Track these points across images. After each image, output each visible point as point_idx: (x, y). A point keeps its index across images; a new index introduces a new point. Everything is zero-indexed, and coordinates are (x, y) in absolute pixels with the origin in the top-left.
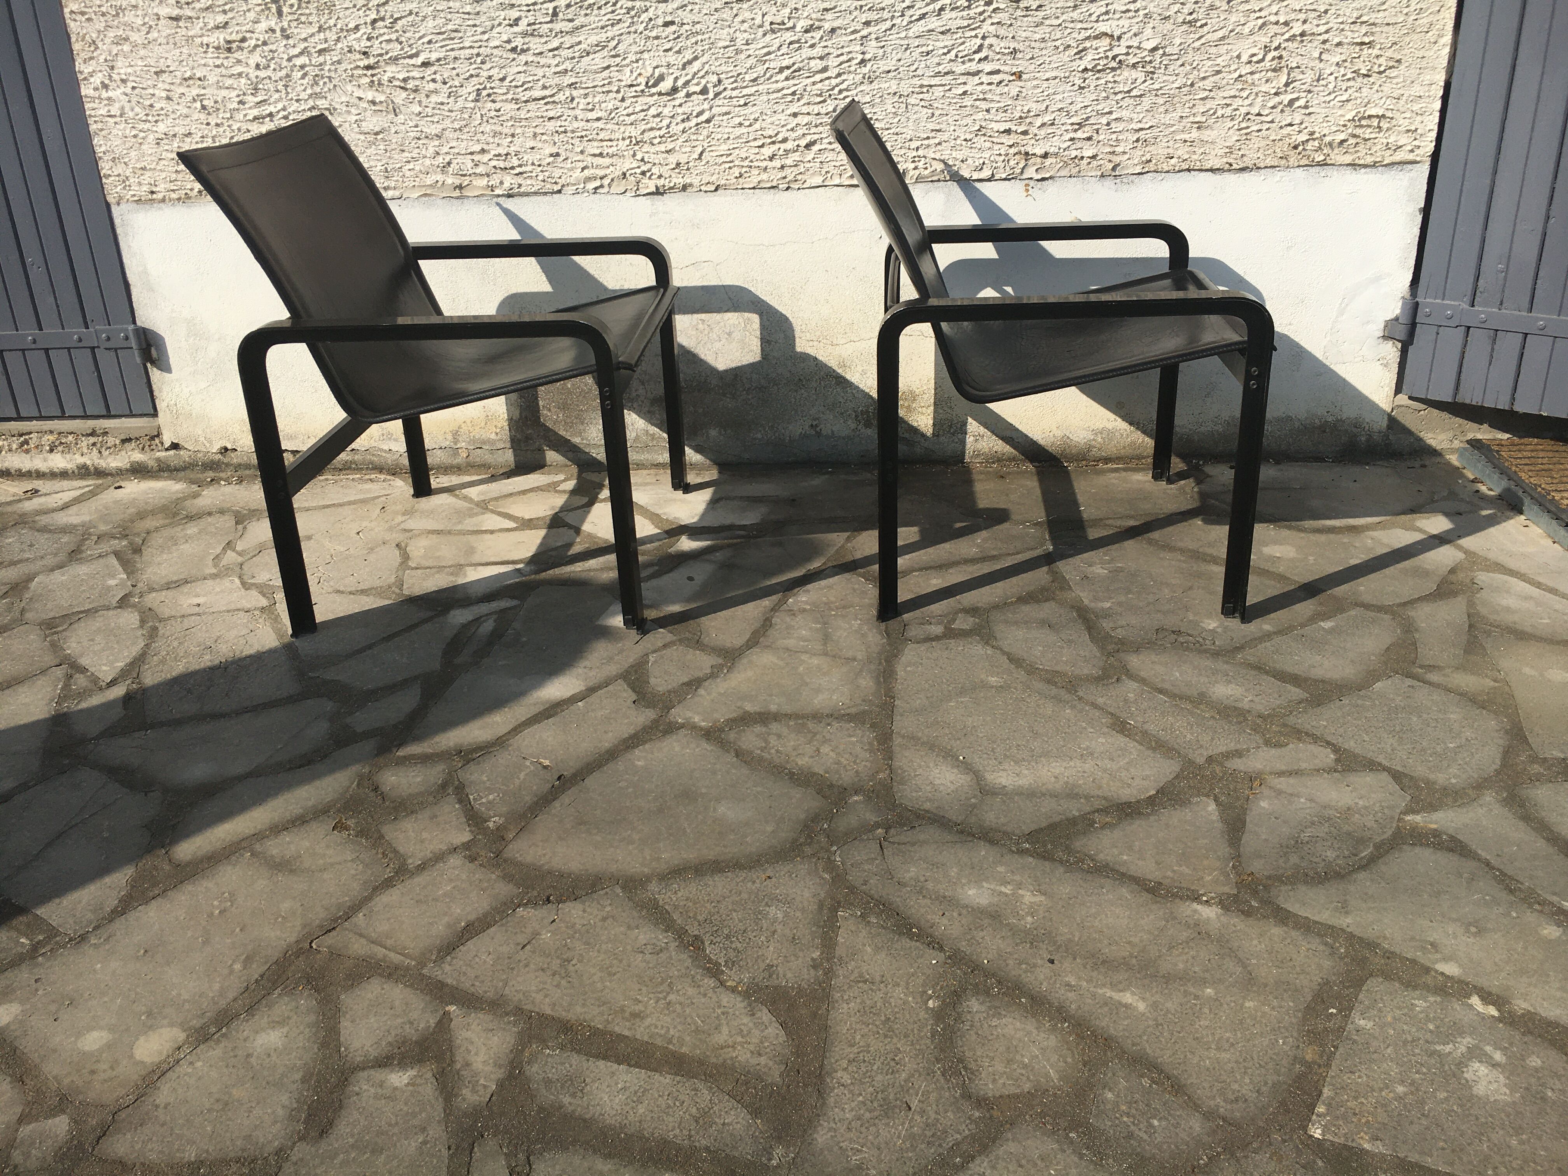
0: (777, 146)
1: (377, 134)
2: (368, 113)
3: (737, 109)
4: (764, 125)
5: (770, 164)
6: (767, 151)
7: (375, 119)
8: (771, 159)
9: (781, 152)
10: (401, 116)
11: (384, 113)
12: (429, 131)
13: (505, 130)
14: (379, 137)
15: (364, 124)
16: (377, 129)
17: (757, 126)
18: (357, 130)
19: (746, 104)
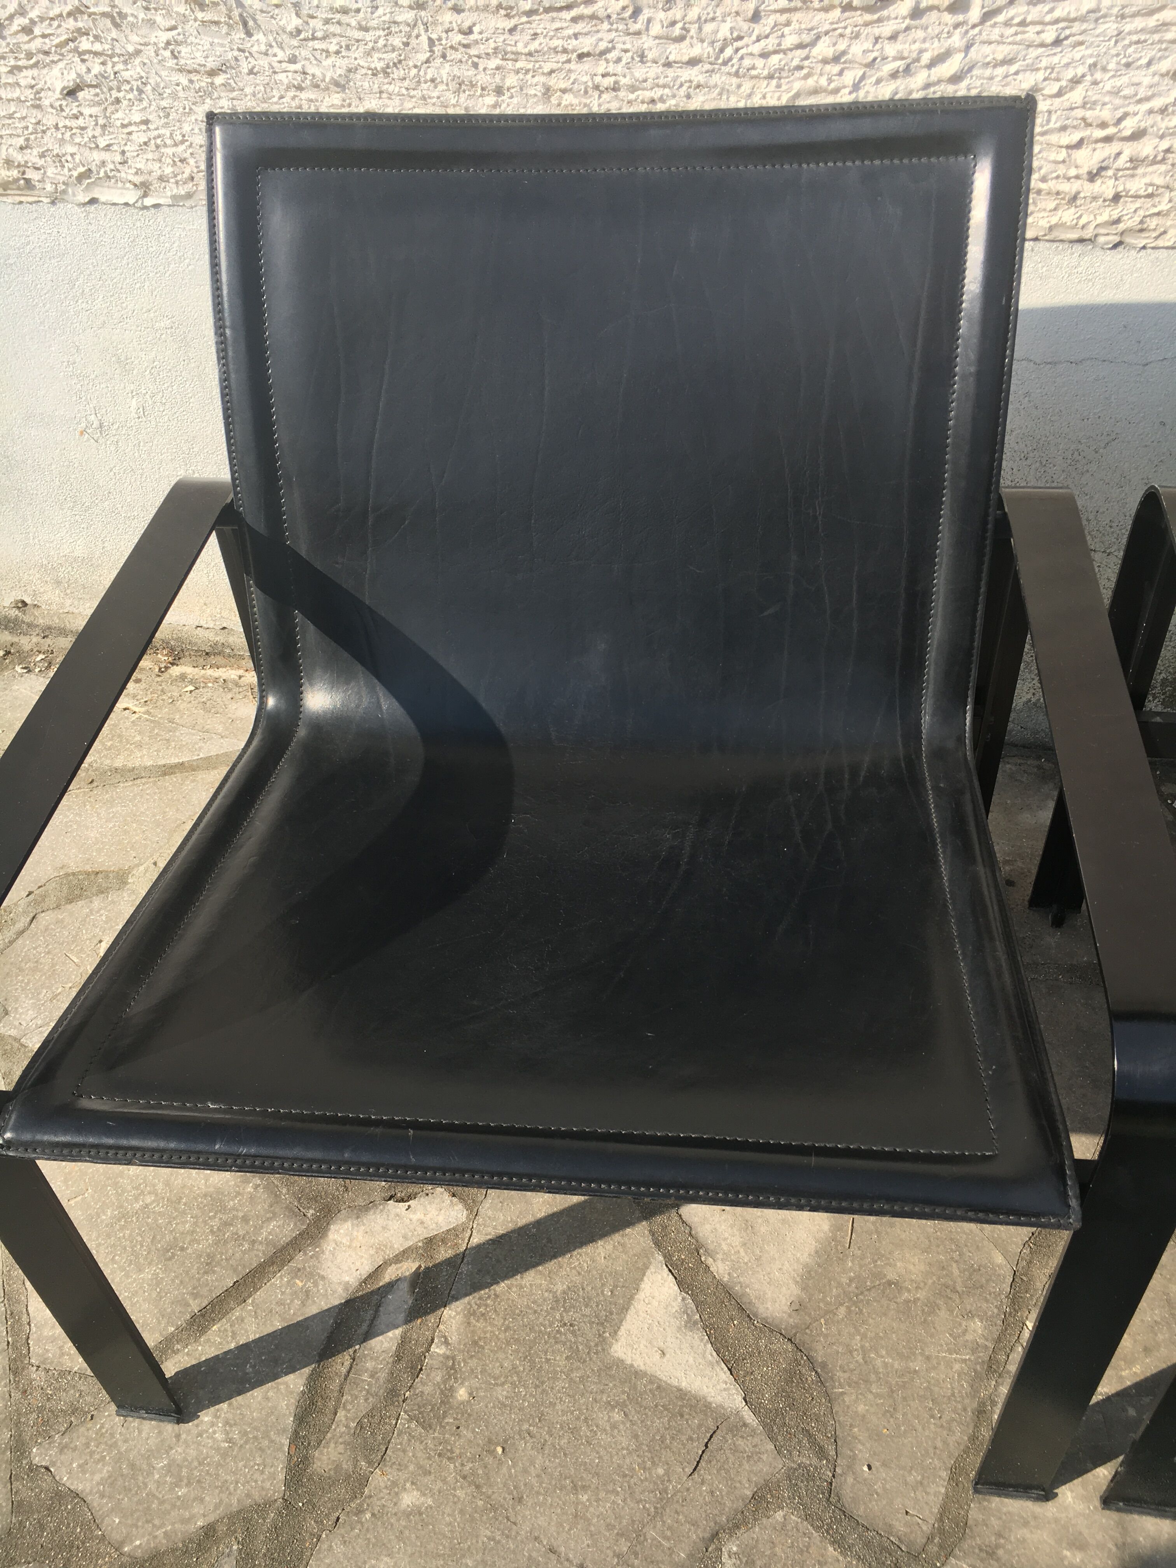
0: (1115, 147)
1: (212, 73)
2: (191, 27)
3: (1034, 53)
4: (1093, 96)
5: (1089, 189)
6: (1087, 159)
7: (206, 40)
8: (1092, 177)
9: (1122, 162)
10: (259, 36)
11: (225, 29)
12: (318, 72)
13: (482, 79)
14: (219, 80)
15: (184, 50)
16: (211, 64)
17: (1076, 96)
18: (171, 63)
19: (1057, 42)
